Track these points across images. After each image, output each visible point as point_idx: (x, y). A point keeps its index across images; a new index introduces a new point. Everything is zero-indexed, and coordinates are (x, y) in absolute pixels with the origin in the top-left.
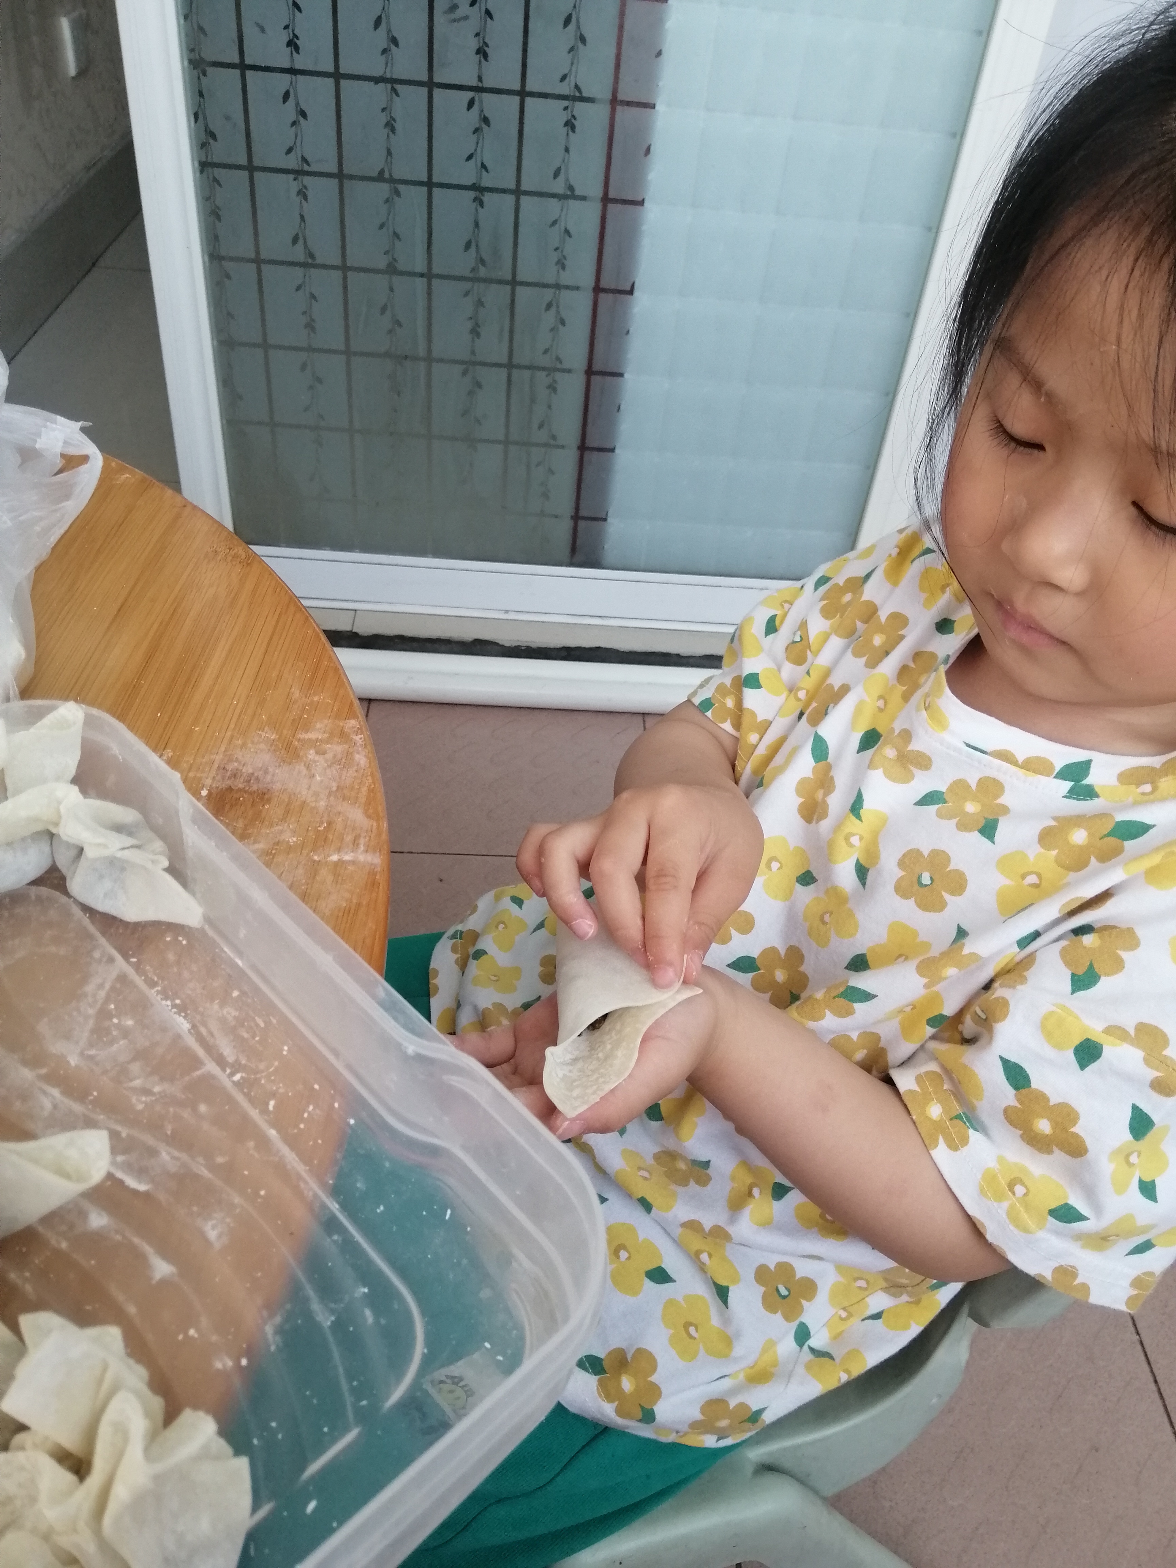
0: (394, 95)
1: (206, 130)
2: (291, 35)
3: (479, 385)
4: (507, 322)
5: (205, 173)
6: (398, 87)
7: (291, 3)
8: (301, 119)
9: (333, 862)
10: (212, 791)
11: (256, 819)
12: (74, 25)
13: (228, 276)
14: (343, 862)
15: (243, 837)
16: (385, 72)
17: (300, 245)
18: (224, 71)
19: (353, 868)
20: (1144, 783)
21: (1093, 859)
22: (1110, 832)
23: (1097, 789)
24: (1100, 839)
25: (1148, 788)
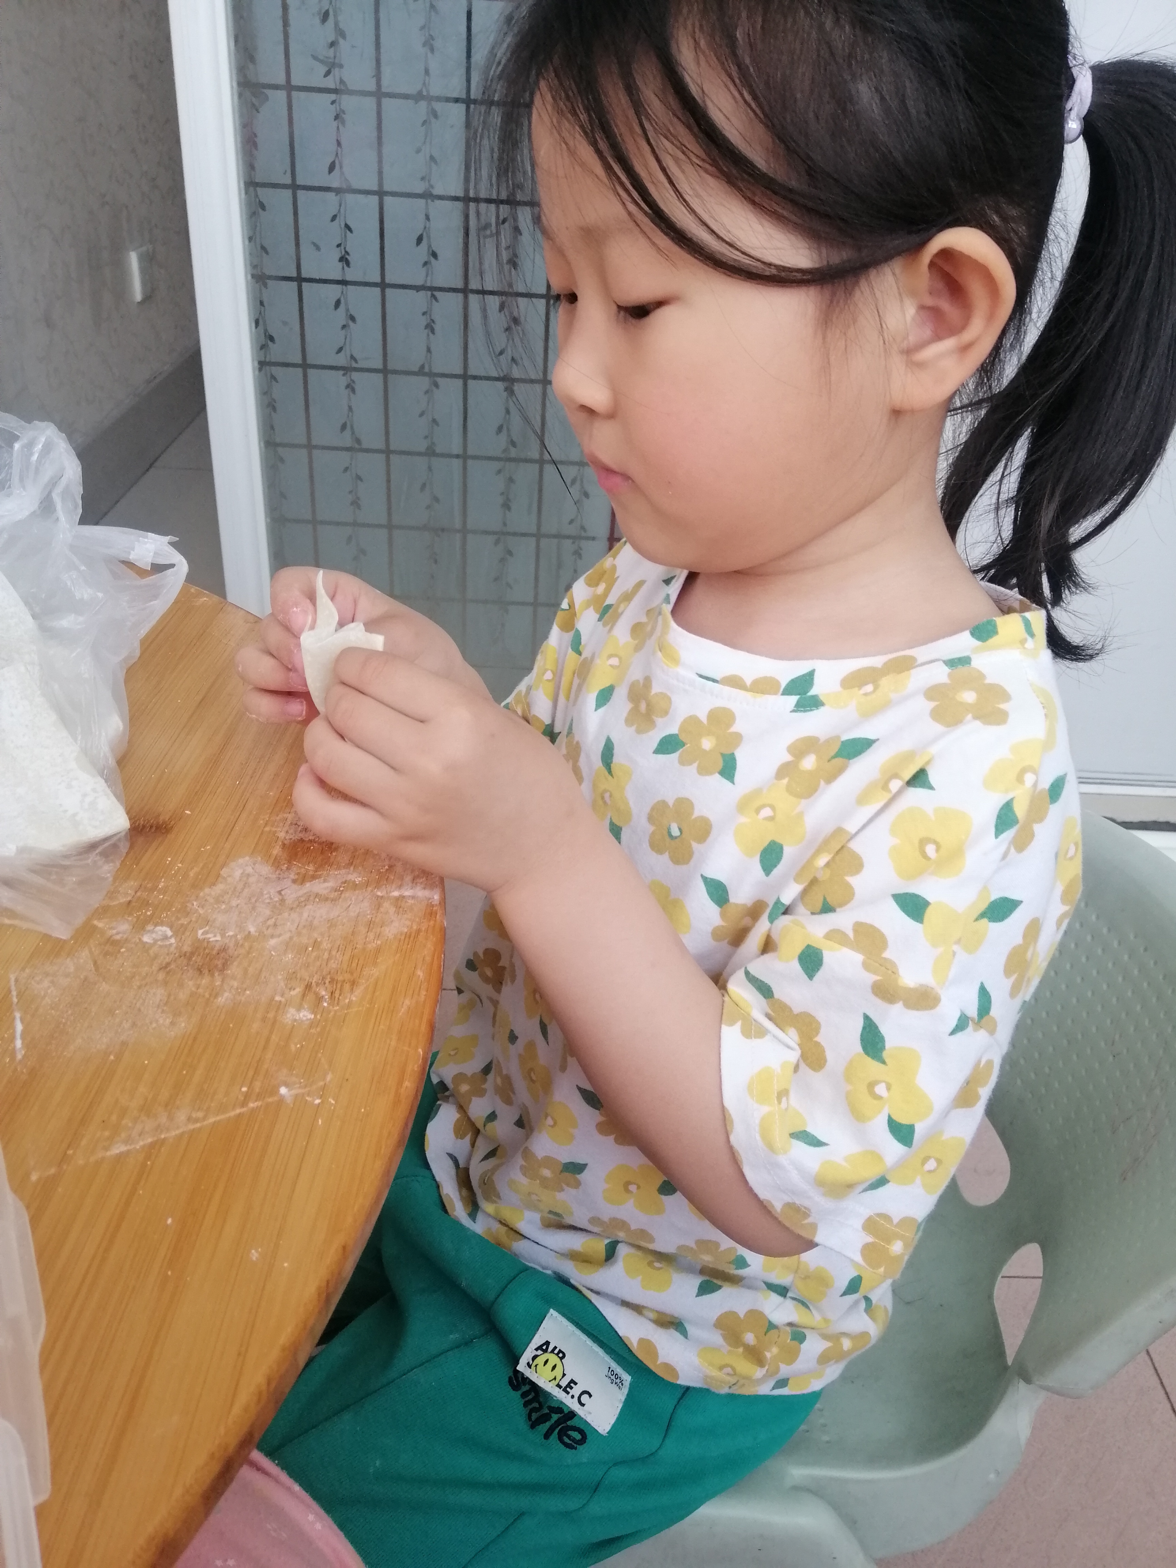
0: (434, 300)
1: (265, 335)
2: (343, 253)
3: (510, 553)
4: (536, 496)
5: (263, 372)
6: (437, 294)
7: (343, 226)
8: (351, 323)
9: (395, 897)
10: (286, 842)
11: (326, 863)
12: (141, 259)
13: (282, 460)
14: (404, 897)
15: (314, 877)
16: (426, 281)
17: (348, 432)
18: (284, 283)
19: (413, 902)
20: (866, 684)
21: (822, 783)
22: (837, 752)
23: (822, 698)
24: (829, 761)
25: (869, 688)
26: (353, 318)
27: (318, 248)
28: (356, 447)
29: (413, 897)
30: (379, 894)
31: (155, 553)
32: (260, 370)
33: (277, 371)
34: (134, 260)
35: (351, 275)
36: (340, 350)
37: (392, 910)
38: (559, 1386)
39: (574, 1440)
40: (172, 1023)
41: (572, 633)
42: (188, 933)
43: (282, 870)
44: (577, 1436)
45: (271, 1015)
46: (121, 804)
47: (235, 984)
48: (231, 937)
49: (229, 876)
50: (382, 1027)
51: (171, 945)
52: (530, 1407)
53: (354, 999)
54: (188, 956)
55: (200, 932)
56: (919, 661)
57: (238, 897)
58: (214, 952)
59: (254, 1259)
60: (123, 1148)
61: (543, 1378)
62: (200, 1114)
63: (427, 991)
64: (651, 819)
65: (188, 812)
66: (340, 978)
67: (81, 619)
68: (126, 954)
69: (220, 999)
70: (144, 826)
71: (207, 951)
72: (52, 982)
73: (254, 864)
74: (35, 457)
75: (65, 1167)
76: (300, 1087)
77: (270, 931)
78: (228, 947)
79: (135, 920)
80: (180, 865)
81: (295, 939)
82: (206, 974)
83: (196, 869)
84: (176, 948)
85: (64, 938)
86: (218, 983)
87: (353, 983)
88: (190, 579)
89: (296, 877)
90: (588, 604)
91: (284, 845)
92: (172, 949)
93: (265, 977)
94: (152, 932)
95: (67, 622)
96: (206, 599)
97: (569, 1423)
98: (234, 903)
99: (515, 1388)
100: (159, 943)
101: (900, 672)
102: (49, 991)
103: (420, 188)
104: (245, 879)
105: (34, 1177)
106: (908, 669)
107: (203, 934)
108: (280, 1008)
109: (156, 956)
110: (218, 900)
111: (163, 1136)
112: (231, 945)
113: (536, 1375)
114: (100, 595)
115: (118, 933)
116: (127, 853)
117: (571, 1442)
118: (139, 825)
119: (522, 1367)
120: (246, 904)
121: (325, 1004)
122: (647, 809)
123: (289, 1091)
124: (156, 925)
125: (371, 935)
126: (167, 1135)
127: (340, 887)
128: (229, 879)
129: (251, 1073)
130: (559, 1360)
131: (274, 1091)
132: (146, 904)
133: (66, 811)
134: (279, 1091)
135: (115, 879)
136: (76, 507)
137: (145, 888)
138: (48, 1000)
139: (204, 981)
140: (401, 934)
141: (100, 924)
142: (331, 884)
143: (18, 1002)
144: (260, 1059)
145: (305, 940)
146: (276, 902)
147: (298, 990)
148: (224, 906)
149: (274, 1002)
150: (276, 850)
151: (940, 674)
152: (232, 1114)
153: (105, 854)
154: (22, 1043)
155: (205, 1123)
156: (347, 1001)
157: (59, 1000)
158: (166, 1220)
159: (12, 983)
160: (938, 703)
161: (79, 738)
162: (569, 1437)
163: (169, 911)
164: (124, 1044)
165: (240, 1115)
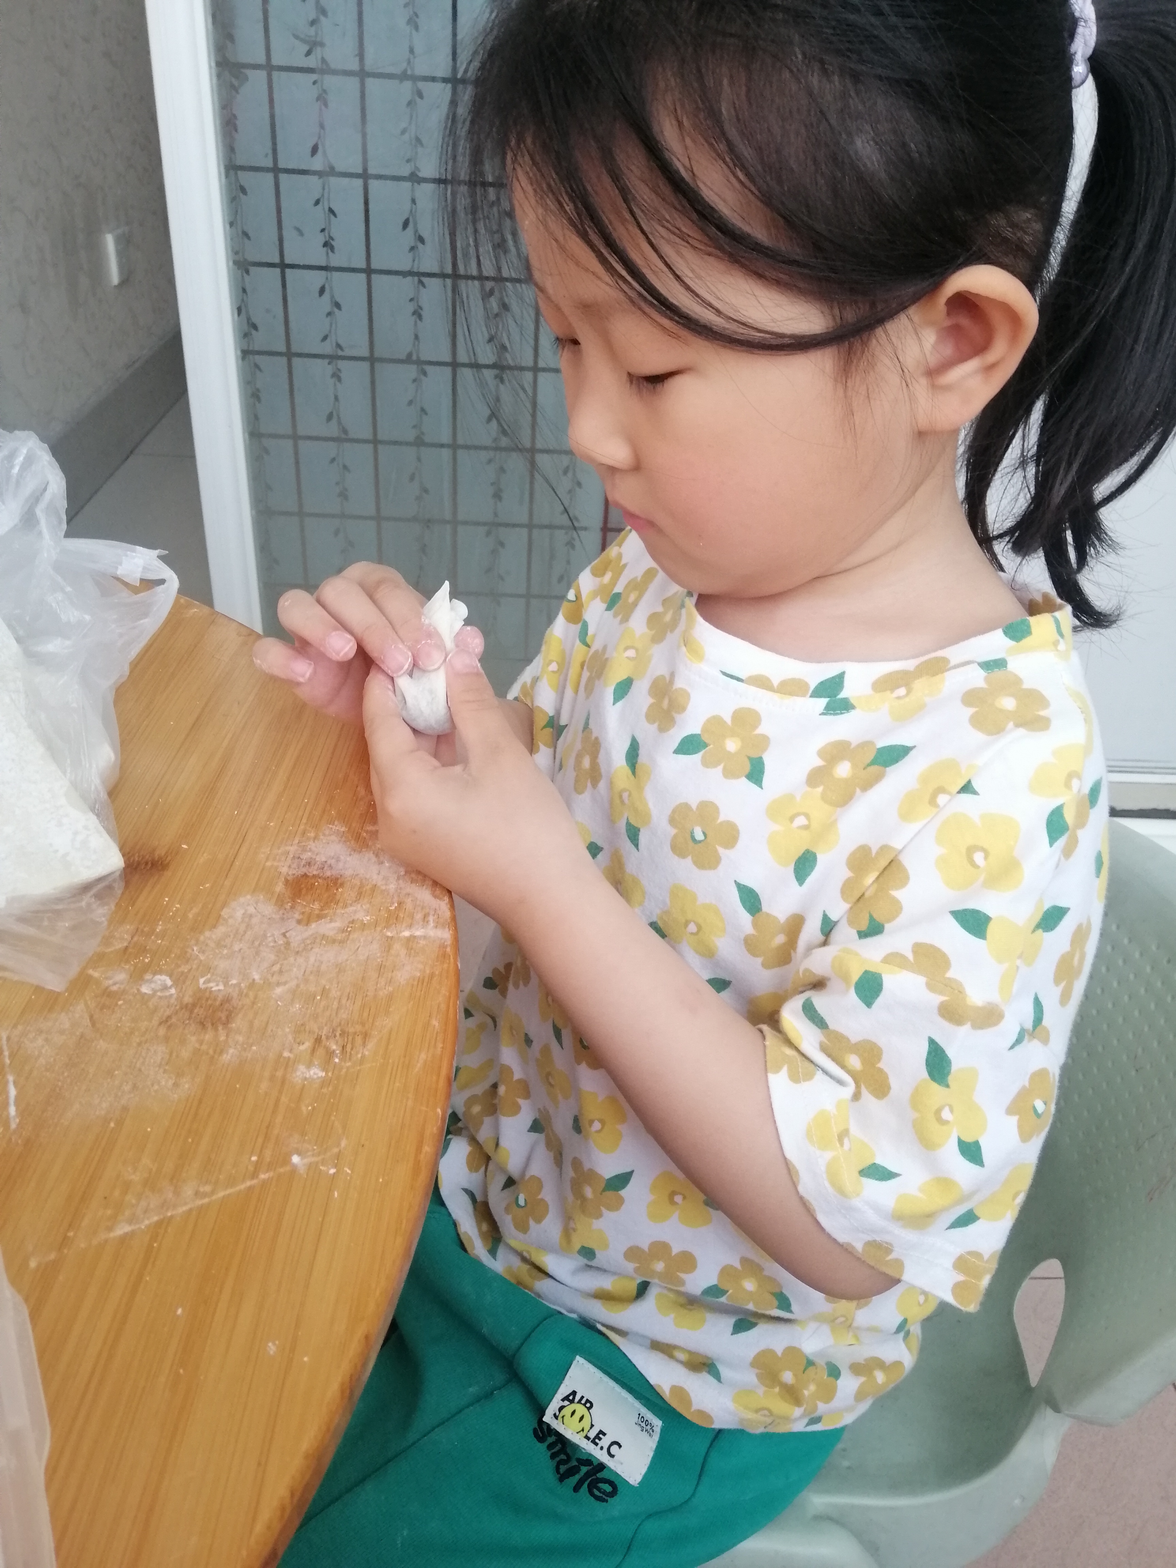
0: (421, 287)
1: (248, 322)
2: (327, 237)
3: (502, 544)
4: (527, 486)
5: (247, 360)
6: (424, 279)
7: (327, 209)
8: (336, 310)
9: (405, 937)
10: (289, 878)
11: (331, 902)
12: (118, 241)
13: (267, 451)
14: (415, 937)
15: (320, 917)
16: (413, 266)
17: (334, 421)
18: (266, 270)
19: (424, 943)
20: (899, 687)
21: (858, 790)
22: (873, 760)
23: (852, 701)
24: (864, 769)
25: (902, 691)
26: (338, 305)
27: (300, 233)
28: (343, 438)
29: (425, 937)
30: (389, 934)
31: (144, 568)
32: (243, 358)
33: (259, 359)
34: (110, 242)
35: (336, 260)
36: (325, 338)
37: (403, 952)
38: (587, 1438)
39: (604, 1493)
40: (176, 1085)
41: (580, 625)
42: (188, 983)
43: (285, 909)
44: (608, 1488)
45: (279, 1074)
46: (114, 840)
47: (240, 1039)
48: (234, 985)
49: (230, 917)
50: (397, 1084)
51: (171, 995)
52: (558, 1459)
53: (367, 1053)
54: (190, 1008)
55: (202, 981)
56: (953, 662)
57: (241, 940)
58: (218, 1003)
59: (272, 1352)
60: (127, 1228)
61: (570, 1430)
62: (208, 1188)
63: (444, 1043)
64: (672, 821)
65: (185, 846)
66: (351, 1030)
67: (68, 643)
68: (124, 1007)
69: (225, 1056)
70: (139, 864)
71: (210, 1002)
72: (46, 1040)
73: (257, 903)
74: (16, 470)
75: (66, 1251)
76: (313, 1155)
77: (275, 979)
78: (232, 998)
79: (132, 968)
80: (178, 906)
81: (302, 986)
82: (210, 1028)
83: (195, 910)
84: (177, 999)
85: (58, 990)
86: (222, 1038)
87: (366, 1036)
88: (181, 591)
89: (301, 917)
90: (595, 594)
91: (287, 881)
92: (173, 1001)
93: (272, 1030)
94: (150, 981)
95: (53, 646)
96: (197, 610)
97: (599, 1475)
98: (236, 947)
99: (541, 1439)
100: (159, 994)
101: (934, 674)
102: (43, 1051)
103: (406, 171)
104: (247, 920)
105: (33, 1264)
106: (943, 672)
107: (204, 983)
108: (289, 1065)
109: (155, 1010)
110: (219, 944)
111: (169, 1214)
112: (235, 995)
113: (564, 1426)
114: (87, 617)
115: (115, 984)
116: (123, 894)
117: (601, 1495)
118: (134, 861)
119: (548, 1418)
120: (249, 948)
121: (337, 1060)
122: (669, 812)
123: (302, 1159)
124: (155, 974)
125: (382, 982)
126: (174, 1213)
127: (348, 927)
128: (231, 921)
129: (260, 1140)
130: (586, 1409)
131: (286, 1161)
132: (143, 950)
133: (57, 851)
134: (291, 1160)
135: (110, 922)
136: (60, 523)
137: (142, 931)
138: (42, 1061)
139: (207, 1037)
140: (414, 980)
141: (96, 974)
142: (337, 924)
143: (11, 1063)
144: (269, 1125)
145: (312, 988)
146: (281, 945)
147: (307, 1045)
148: (225, 952)
149: (282, 1060)
150: (279, 887)
151: (976, 678)
152: (242, 1187)
153: (98, 896)
154: (16, 1111)
155: (214, 1197)
156: (359, 1056)
157: (55, 1060)
158: (176, 1311)
159: (4, 1042)
160: (977, 709)
161: (69, 770)
162: (599, 1490)
163: (168, 958)
164: (125, 1109)
165: (250, 1188)
